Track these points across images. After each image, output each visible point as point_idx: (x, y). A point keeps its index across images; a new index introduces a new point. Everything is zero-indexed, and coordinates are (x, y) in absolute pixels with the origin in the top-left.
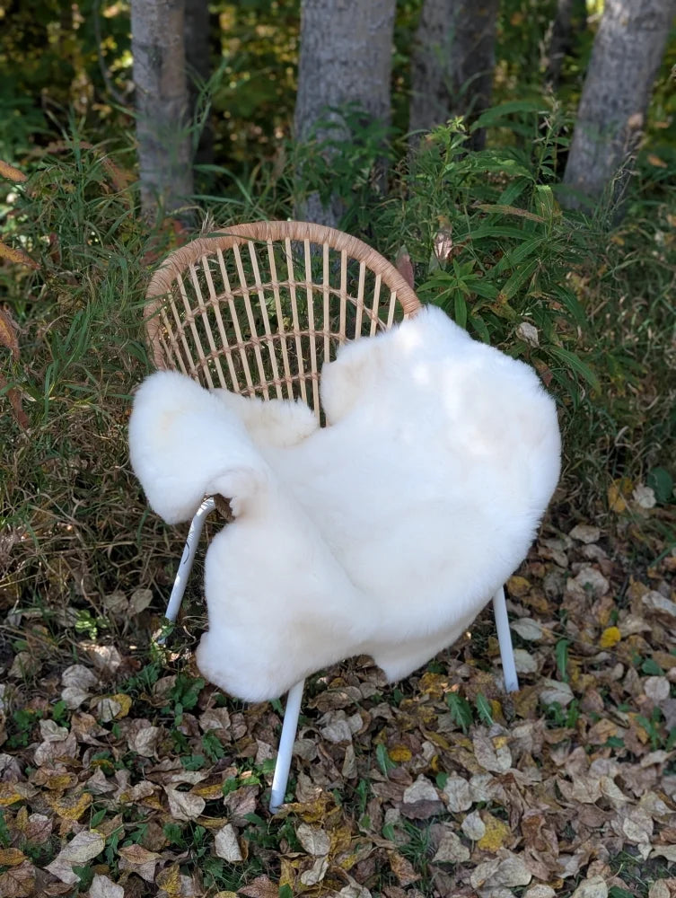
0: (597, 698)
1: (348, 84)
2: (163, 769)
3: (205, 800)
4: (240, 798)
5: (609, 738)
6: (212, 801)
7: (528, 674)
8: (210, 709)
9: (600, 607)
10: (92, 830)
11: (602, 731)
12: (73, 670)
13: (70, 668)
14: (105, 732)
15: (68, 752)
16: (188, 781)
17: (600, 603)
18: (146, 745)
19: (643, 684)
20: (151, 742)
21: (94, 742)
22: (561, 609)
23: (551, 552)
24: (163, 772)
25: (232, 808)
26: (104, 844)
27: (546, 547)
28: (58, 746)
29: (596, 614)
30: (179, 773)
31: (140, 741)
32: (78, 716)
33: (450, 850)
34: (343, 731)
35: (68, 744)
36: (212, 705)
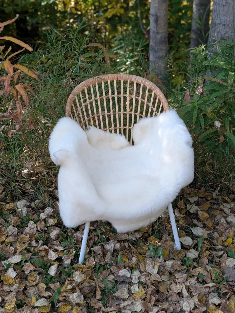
0: (206, 260)
1: (225, 32)
2: (54, 244)
3: (58, 256)
4: (67, 258)
5: (199, 274)
6: (60, 257)
7: (188, 246)
8: (81, 230)
9: (231, 231)
10: (20, 255)
11: (198, 271)
12: (48, 209)
13: (48, 208)
14: (46, 229)
15: (33, 232)
16: (58, 249)
17: (231, 229)
18: (54, 235)
19: (226, 260)
20: (56, 235)
21: (40, 231)
22: (216, 227)
23: (225, 208)
24: (54, 245)
25: (64, 260)
26: (21, 260)
27: (223, 205)
28: (31, 230)
29: (228, 232)
30: (58, 246)
31: (53, 234)
32: (41, 222)
33: (121, 294)
34: (111, 247)
35: (34, 229)
36: (82, 229)
